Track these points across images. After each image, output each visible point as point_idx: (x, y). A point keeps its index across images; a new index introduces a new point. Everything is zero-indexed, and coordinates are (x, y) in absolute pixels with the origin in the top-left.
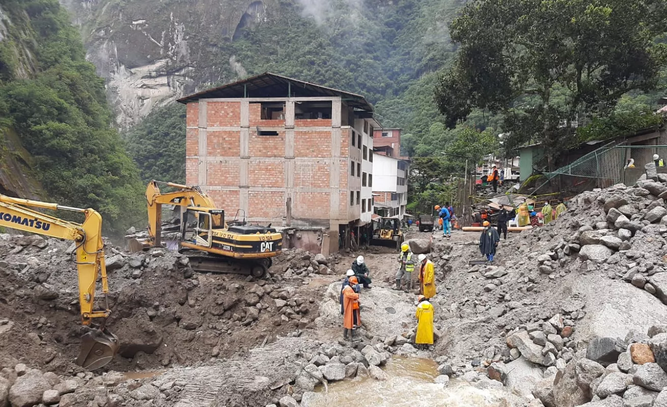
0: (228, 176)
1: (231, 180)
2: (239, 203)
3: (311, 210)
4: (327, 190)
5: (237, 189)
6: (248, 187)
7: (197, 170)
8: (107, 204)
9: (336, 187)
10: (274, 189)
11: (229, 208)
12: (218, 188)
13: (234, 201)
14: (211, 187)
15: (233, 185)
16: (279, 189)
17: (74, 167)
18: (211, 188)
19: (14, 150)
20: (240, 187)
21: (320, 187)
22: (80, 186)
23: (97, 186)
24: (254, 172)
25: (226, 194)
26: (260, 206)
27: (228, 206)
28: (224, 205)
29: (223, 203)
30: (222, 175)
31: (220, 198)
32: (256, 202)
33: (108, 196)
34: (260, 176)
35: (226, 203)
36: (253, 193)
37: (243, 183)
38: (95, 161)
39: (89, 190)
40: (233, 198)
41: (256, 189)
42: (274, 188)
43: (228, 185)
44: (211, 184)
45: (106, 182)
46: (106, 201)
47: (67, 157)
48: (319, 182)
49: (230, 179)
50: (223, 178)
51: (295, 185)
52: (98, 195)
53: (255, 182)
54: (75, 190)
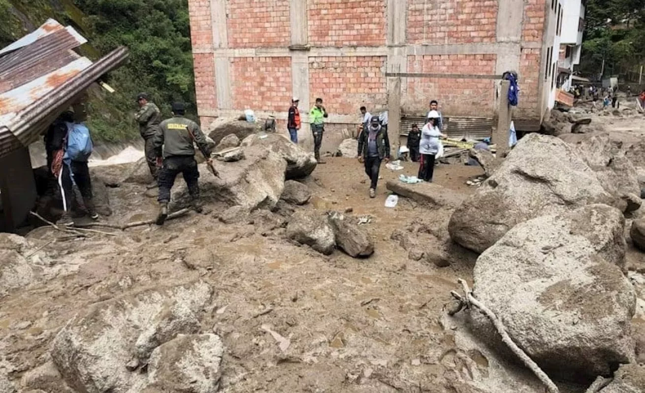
0: (267, 25)
1: (273, 35)
2: (291, 83)
3: (447, 97)
4: (487, 48)
5: (285, 53)
6: (308, 50)
7: (209, 17)
8: (176, 72)
9: (514, 38)
10: (362, 51)
11: (274, 94)
12: (250, 52)
13: (282, 79)
14: (236, 51)
15: (278, 45)
16: (374, 49)
17: (137, 27)
18: (238, 53)
19: (62, 10)
20: (292, 49)
21: (470, 40)
22: (143, 51)
23: (164, 51)
24: (319, 14)
25: (265, 64)
26: (333, 90)
27: (270, 89)
28: (263, 89)
29: (261, 84)
30: (256, 25)
31: (254, 74)
32: (326, 80)
33: (177, 62)
34: (331, 23)
35: (266, 84)
36: (318, 60)
37: (297, 39)
38: (160, 20)
39: (153, 56)
40: (279, 74)
41: (325, 52)
42: (364, 49)
43: (267, 46)
44: (236, 45)
45: (174, 45)
46: (174, 69)
47: (127, 16)
48: (469, 28)
49: (271, 33)
50: (258, 30)
51: (410, 38)
52: (166, 62)
53: (322, 33)
54: (139, 57)
